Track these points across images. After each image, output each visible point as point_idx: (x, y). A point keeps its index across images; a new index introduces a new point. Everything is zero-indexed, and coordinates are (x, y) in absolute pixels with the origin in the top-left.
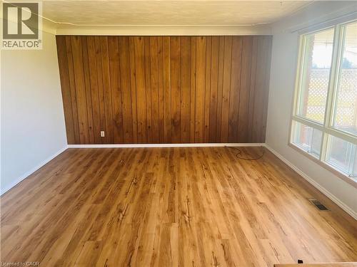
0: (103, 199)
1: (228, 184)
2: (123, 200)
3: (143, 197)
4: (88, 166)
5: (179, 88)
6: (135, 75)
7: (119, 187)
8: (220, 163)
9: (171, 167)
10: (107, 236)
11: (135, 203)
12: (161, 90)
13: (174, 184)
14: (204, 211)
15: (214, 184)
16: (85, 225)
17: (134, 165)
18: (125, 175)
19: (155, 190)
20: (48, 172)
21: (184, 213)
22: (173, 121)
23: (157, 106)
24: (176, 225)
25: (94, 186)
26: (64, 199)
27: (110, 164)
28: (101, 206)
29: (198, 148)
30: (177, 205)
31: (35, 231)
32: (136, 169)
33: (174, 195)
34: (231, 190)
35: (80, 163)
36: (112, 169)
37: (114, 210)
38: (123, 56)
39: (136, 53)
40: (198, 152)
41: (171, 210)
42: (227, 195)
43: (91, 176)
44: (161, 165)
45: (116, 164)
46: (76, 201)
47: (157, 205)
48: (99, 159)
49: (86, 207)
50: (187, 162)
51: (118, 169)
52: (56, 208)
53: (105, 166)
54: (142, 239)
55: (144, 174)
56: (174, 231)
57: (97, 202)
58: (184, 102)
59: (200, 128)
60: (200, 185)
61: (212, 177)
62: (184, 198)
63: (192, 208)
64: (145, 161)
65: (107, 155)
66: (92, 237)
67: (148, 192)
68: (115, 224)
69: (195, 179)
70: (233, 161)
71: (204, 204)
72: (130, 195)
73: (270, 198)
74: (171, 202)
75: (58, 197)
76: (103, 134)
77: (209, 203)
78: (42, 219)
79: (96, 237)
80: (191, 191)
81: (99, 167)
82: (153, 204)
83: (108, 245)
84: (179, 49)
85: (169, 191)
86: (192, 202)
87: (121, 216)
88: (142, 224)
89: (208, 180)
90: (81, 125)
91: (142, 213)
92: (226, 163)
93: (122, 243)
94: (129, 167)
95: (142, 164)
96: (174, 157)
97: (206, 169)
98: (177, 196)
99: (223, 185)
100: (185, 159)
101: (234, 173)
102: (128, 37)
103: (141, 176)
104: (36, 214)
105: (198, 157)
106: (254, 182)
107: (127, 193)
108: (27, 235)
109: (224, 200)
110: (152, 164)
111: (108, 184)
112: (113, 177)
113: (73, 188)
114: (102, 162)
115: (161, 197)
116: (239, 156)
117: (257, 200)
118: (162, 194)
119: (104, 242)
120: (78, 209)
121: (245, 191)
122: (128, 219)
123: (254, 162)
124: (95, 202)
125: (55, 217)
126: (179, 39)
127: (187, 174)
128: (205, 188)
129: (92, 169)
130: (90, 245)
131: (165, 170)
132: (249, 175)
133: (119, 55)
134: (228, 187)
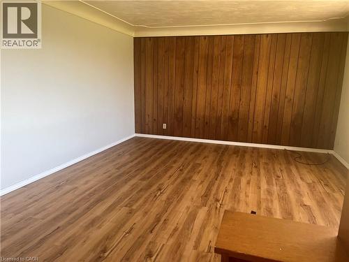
0: (149, 178)
1: (274, 182)
2: (165, 181)
3: (184, 182)
4: (146, 152)
5: (239, 86)
6: (197, 72)
7: (166, 171)
8: (273, 164)
9: (220, 161)
10: (141, 206)
11: (175, 185)
12: (221, 87)
13: (217, 175)
14: (239, 202)
15: (259, 181)
16: (126, 195)
17: (185, 156)
18: (175, 162)
19: (197, 178)
20: (113, 152)
21: (217, 200)
22: (231, 119)
23: (216, 103)
24: (206, 209)
25: (145, 167)
26: (118, 174)
27: (165, 152)
28: (145, 183)
29: (254, 148)
30: (213, 192)
31: (87, 193)
32: (186, 159)
33: (213, 184)
34: (275, 189)
35: (140, 149)
36: (166, 156)
37: (155, 187)
38: (188, 56)
39: (201, 53)
40: (253, 152)
41: (206, 196)
42: (269, 192)
43: (146, 159)
44: (211, 158)
45: (169, 153)
46: (126, 177)
47: (195, 190)
48: (157, 148)
49: (133, 181)
50: (238, 158)
51: (170, 157)
52: (109, 179)
53: (160, 153)
54: (170, 214)
55: (192, 164)
56: (202, 214)
57: (143, 179)
58: (243, 100)
59: (258, 128)
60: (244, 180)
61: (259, 175)
62: (222, 188)
63: (227, 198)
64: (196, 153)
65: (165, 145)
66: (129, 205)
67: (190, 178)
68: (151, 199)
69: (241, 174)
70: (289, 163)
71: (241, 196)
72: (173, 179)
73: (318, 202)
74: (209, 189)
75: (114, 171)
76: (165, 126)
77: (247, 196)
78: (96, 185)
79: (132, 206)
80: (231, 184)
81: (155, 153)
82: (191, 189)
83: (140, 213)
84: (242, 48)
85: (210, 180)
86: (229, 193)
87: (159, 193)
88: (175, 203)
89: (254, 176)
90: (147, 117)
91: (178, 194)
92: (280, 164)
93: (152, 214)
94: (181, 156)
95: (193, 155)
96: (226, 154)
97: (256, 167)
98: (216, 186)
99: (269, 183)
100: (237, 156)
101: (285, 174)
102: (194, 37)
103: (189, 164)
104: (94, 181)
105: (251, 156)
106: (305, 185)
107: (170, 177)
108: (81, 195)
109: (263, 196)
110: (202, 157)
111: (158, 167)
112: (164, 162)
113: (128, 166)
114: (159, 150)
115: (201, 184)
116: (298, 160)
117: (302, 202)
118: (202, 182)
119: (137, 211)
120: (126, 183)
121: (290, 192)
122: (164, 197)
123: (313, 167)
124: (141, 180)
125: (106, 185)
126: (243, 38)
127: (234, 170)
128: (248, 183)
129: (148, 154)
130: (125, 210)
131: (213, 163)
132: (301, 178)
133: (184, 54)
134: (273, 185)
